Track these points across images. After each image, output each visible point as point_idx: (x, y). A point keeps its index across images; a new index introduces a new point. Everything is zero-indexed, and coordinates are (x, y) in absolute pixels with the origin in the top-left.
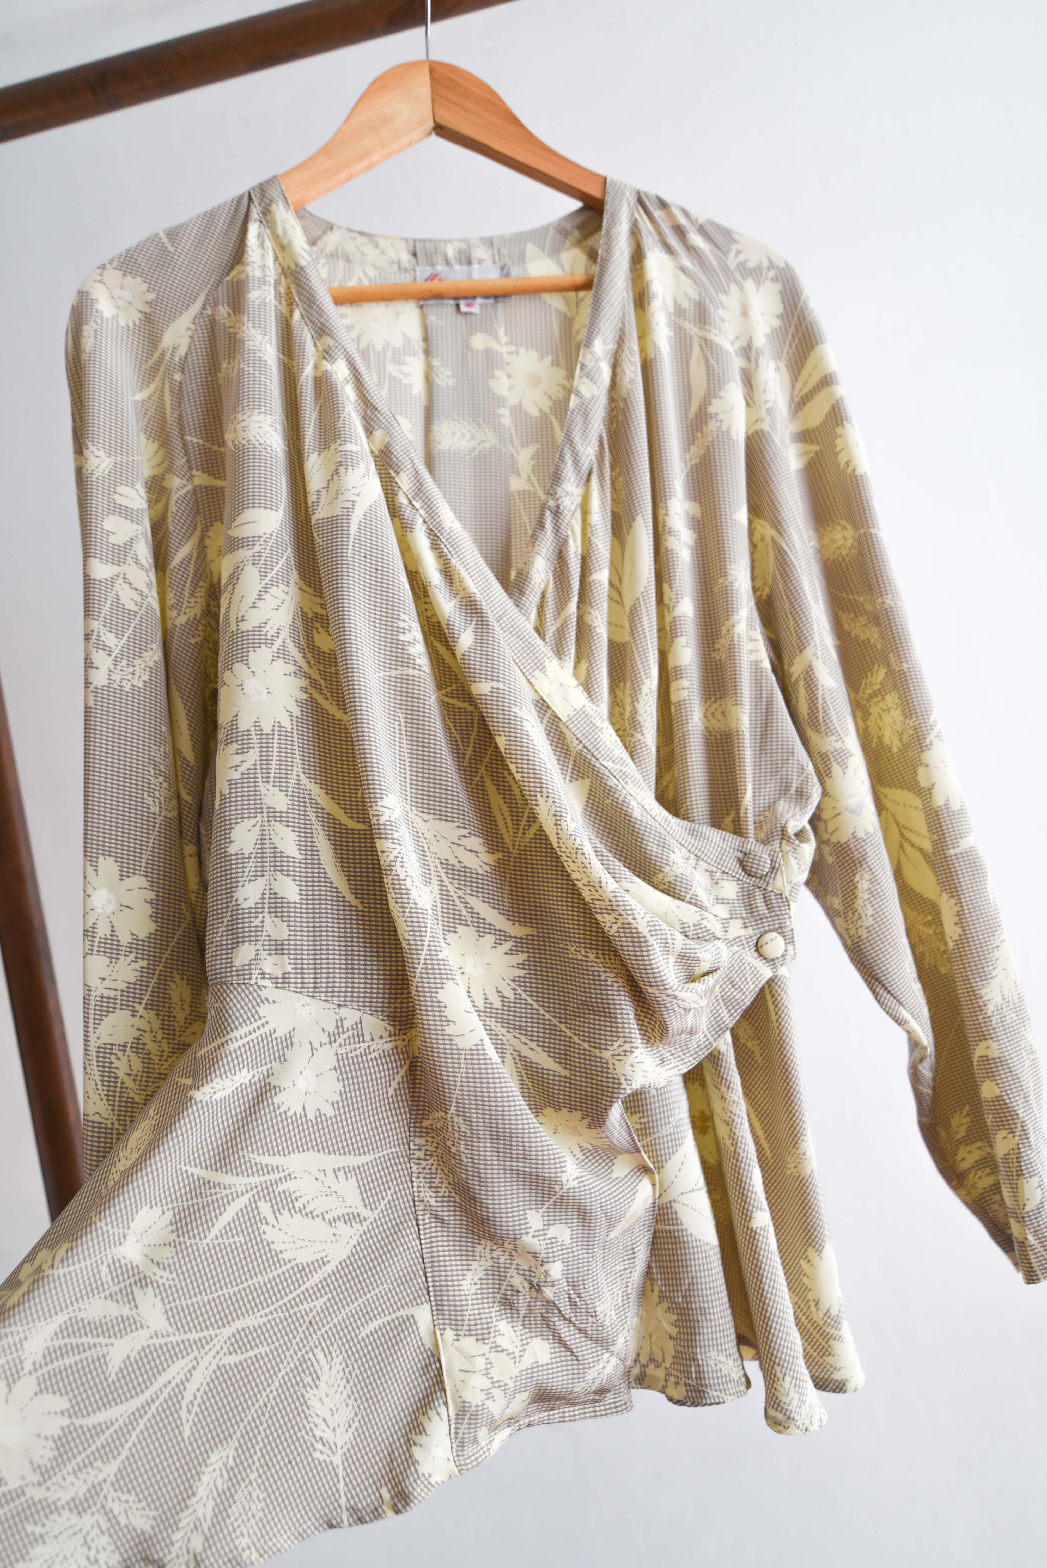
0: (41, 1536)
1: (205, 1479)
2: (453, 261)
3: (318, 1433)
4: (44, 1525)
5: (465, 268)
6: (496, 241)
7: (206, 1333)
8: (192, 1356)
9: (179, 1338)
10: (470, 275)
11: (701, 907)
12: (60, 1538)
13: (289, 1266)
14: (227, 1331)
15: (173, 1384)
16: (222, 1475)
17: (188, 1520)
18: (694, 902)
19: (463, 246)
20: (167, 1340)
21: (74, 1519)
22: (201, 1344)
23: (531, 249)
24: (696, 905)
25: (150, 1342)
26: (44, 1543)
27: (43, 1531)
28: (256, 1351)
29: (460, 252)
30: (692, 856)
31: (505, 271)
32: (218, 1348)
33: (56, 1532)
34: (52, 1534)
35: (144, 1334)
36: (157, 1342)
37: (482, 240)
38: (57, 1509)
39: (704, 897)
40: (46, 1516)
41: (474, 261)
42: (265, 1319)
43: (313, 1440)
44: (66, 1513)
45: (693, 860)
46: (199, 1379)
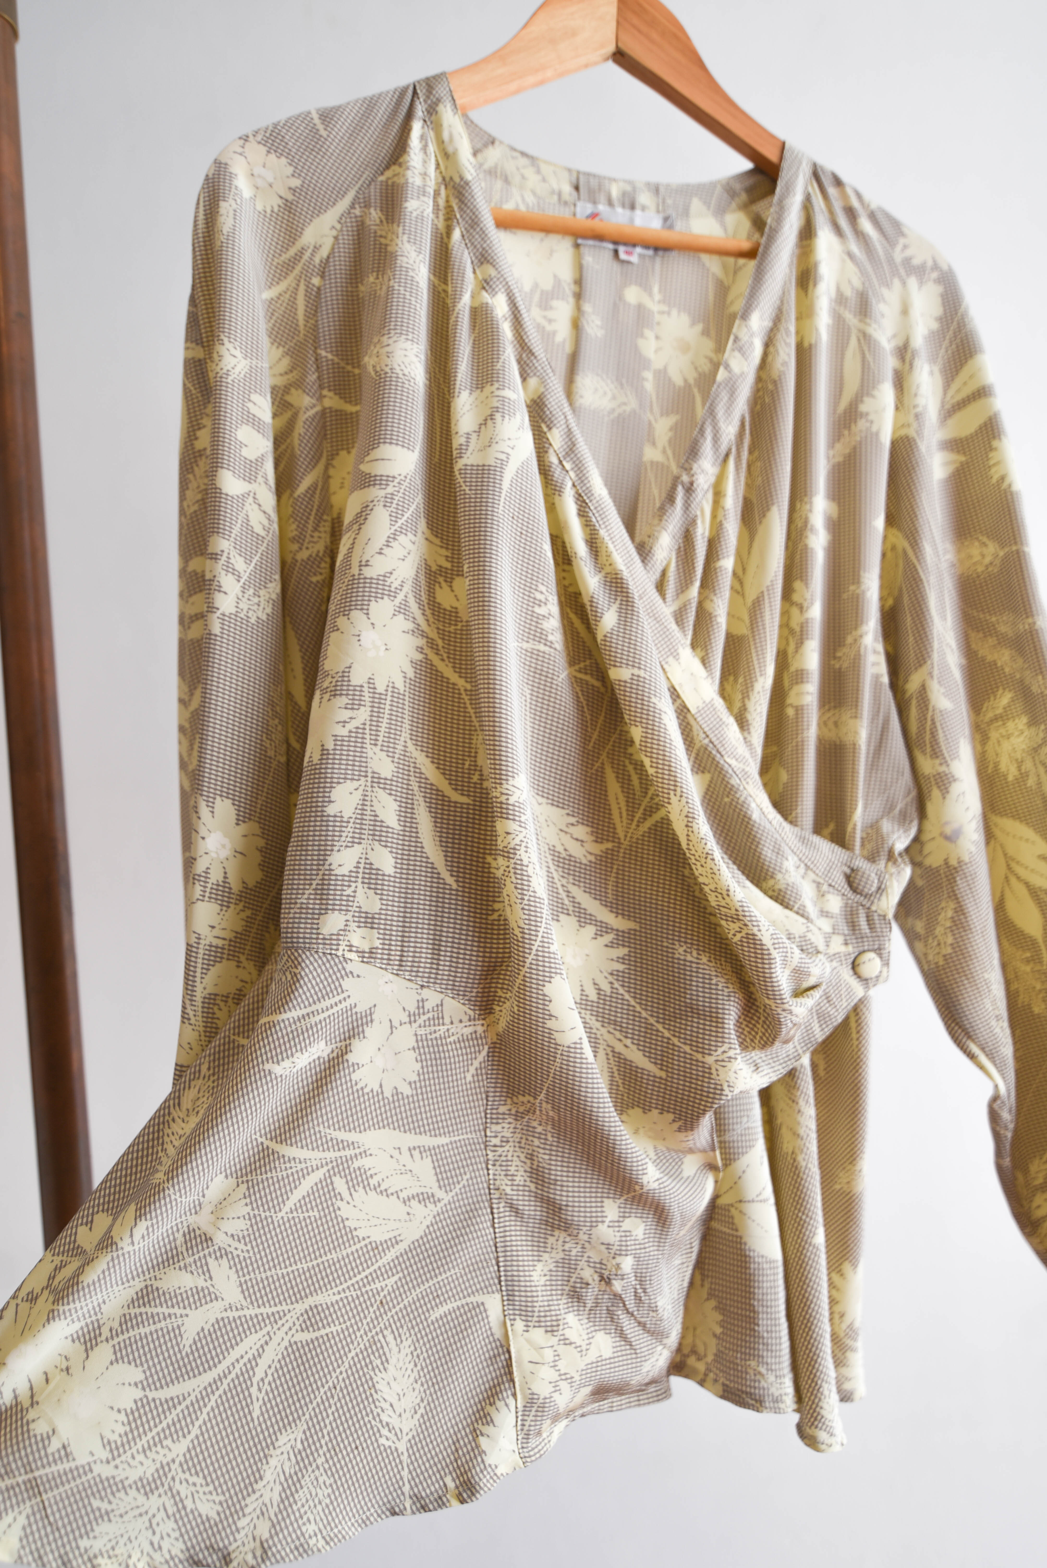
0: (107, 1513)
1: (273, 1462)
2: (616, 202)
3: (384, 1418)
4: (110, 1502)
5: (628, 212)
6: (662, 190)
7: (279, 1308)
8: (265, 1331)
9: (252, 1312)
10: (632, 220)
11: (807, 918)
12: (126, 1518)
13: (363, 1243)
14: (300, 1307)
15: (245, 1359)
16: (289, 1459)
17: (255, 1505)
18: (802, 913)
19: (628, 188)
20: (241, 1313)
21: (141, 1499)
22: (274, 1319)
23: (696, 204)
24: (802, 916)
25: (224, 1315)
26: (110, 1520)
27: (109, 1508)
28: (328, 1330)
29: (624, 194)
30: (802, 866)
31: (669, 223)
32: (290, 1324)
33: (122, 1511)
34: (117, 1513)
35: (218, 1305)
36: (231, 1314)
37: (648, 185)
38: (124, 1488)
39: (812, 910)
40: (113, 1494)
41: (638, 206)
42: (338, 1297)
43: (380, 1426)
44: (133, 1493)
45: (802, 869)
46: (271, 1355)
